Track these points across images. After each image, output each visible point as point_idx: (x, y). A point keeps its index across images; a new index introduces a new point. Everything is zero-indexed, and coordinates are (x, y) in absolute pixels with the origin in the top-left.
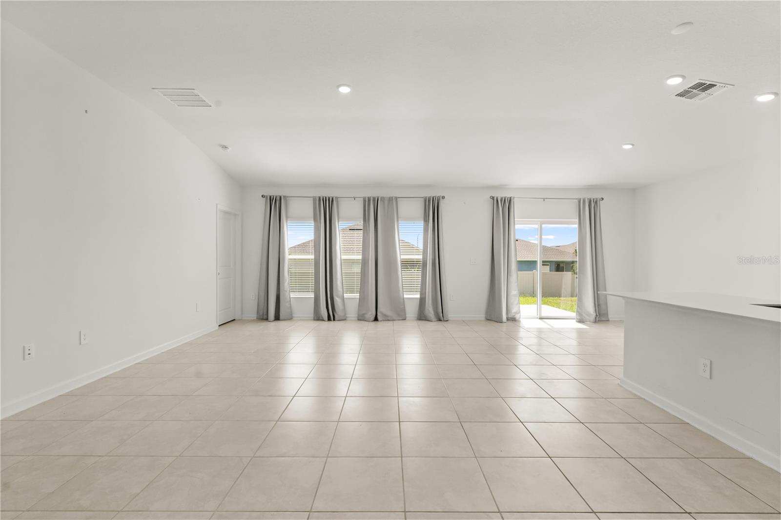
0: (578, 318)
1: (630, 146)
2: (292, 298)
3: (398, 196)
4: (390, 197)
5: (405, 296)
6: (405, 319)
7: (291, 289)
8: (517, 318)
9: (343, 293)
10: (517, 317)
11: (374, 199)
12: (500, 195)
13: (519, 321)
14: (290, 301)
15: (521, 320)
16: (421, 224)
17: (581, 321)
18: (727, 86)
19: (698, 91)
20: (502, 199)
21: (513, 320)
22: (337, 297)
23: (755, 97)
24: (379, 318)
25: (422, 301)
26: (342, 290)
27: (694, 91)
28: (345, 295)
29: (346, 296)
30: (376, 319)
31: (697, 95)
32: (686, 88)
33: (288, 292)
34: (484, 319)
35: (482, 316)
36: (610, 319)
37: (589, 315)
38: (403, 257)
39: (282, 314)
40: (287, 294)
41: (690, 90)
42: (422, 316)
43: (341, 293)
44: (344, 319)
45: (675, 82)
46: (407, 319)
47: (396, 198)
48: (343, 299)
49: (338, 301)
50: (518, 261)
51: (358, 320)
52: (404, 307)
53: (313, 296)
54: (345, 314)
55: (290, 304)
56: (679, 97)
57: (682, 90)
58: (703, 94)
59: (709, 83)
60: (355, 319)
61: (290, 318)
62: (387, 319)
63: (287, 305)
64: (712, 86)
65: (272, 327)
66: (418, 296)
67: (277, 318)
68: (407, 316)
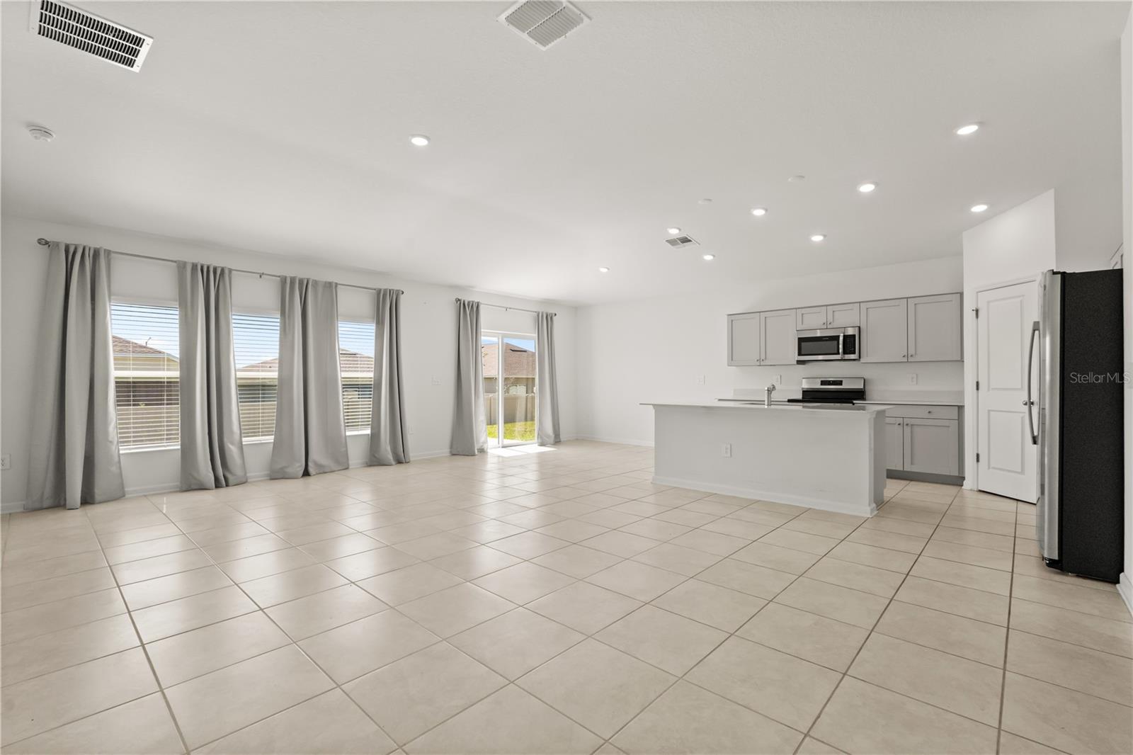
0: (540, 441)
1: (606, 270)
2: (123, 454)
3: (338, 282)
4: (326, 282)
5: (348, 433)
6: (347, 468)
7: (121, 437)
8: (485, 449)
9: (241, 437)
10: (485, 446)
11: (301, 281)
12: (467, 298)
13: (487, 452)
14: (119, 462)
15: (489, 451)
16: (371, 328)
17: (542, 444)
19: (680, 241)
20: (469, 302)
21: (482, 451)
22: (232, 444)
24: (311, 470)
25: (375, 438)
26: (239, 432)
28: (244, 439)
29: (246, 440)
30: (306, 473)
33: (115, 443)
34: (449, 454)
35: (446, 451)
36: (562, 440)
37: (548, 436)
38: (345, 375)
39: (99, 490)
40: (114, 448)
41: (677, 240)
42: (374, 460)
43: (237, 436)
44: (243, 482)
46: (350, 467)
47: (336, 284)
48: (241, 447)
49: (232, 449)
50: (485, 378)
51: (272, 479)
52: (347, 451)
53: (179, 447)
54: (246, 473)
55: (120, 468)
56: (668, 243)
57: (672, 238)
60: (266, 478)
61: (119, 495)
62: (323, 471)
63: (114, 469)
65: (74, 521)
66: (368, 431)
67: (88, 499)
68: (350, 462)
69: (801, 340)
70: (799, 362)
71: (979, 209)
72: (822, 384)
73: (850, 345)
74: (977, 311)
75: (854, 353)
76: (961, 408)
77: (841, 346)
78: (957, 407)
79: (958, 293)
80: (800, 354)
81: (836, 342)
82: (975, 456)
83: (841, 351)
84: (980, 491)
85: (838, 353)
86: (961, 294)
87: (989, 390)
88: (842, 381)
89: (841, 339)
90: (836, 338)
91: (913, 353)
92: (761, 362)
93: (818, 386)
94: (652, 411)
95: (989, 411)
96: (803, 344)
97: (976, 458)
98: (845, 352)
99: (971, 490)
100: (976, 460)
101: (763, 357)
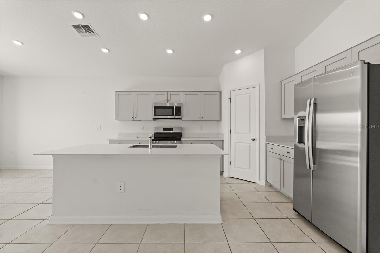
1: (20, 44)
18: (97, 36)
19: (84, 30)
23: (102, 48)
27: (83, 29)
31: (82, 32)
32: (80, 24)
41: (81, 26)
45: (78, 16)
56: (73, 27)
57: (77, 24)
58: (85, 33)
59: (92, 29)
64: (92, 31)
69: (155, 108)
70: (154, 119)
71: (238, 52)
72: (163, 131)
73: (178, 111)
74: (230, 99)
75: (180, 115)
76: (223, 141)
77: (174, 112)
78: (222, 141)
79: (219, 92)
80: (155, 115)
81: (172, 110)
82: (229, 162)
83: (174, 114)
84: (231, 177)
85: (173, 115)
86: (220, 92)
87: (235, 134)
88: (172, 129)
89: (174, 108)
90: (172, 108)
91: (203, 117)
92: (134, 119)
93: (162, 131)
94: (51, 158)
95: (235, 143)
96: (156, 110)
97: (229, 163)
98: (176, 115)
99: (227, 177)
100: (229, 164)
101: (135, 116)
